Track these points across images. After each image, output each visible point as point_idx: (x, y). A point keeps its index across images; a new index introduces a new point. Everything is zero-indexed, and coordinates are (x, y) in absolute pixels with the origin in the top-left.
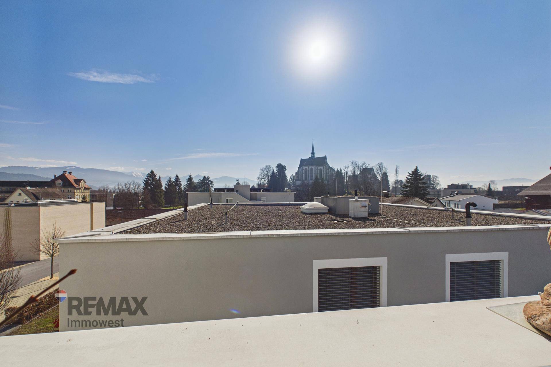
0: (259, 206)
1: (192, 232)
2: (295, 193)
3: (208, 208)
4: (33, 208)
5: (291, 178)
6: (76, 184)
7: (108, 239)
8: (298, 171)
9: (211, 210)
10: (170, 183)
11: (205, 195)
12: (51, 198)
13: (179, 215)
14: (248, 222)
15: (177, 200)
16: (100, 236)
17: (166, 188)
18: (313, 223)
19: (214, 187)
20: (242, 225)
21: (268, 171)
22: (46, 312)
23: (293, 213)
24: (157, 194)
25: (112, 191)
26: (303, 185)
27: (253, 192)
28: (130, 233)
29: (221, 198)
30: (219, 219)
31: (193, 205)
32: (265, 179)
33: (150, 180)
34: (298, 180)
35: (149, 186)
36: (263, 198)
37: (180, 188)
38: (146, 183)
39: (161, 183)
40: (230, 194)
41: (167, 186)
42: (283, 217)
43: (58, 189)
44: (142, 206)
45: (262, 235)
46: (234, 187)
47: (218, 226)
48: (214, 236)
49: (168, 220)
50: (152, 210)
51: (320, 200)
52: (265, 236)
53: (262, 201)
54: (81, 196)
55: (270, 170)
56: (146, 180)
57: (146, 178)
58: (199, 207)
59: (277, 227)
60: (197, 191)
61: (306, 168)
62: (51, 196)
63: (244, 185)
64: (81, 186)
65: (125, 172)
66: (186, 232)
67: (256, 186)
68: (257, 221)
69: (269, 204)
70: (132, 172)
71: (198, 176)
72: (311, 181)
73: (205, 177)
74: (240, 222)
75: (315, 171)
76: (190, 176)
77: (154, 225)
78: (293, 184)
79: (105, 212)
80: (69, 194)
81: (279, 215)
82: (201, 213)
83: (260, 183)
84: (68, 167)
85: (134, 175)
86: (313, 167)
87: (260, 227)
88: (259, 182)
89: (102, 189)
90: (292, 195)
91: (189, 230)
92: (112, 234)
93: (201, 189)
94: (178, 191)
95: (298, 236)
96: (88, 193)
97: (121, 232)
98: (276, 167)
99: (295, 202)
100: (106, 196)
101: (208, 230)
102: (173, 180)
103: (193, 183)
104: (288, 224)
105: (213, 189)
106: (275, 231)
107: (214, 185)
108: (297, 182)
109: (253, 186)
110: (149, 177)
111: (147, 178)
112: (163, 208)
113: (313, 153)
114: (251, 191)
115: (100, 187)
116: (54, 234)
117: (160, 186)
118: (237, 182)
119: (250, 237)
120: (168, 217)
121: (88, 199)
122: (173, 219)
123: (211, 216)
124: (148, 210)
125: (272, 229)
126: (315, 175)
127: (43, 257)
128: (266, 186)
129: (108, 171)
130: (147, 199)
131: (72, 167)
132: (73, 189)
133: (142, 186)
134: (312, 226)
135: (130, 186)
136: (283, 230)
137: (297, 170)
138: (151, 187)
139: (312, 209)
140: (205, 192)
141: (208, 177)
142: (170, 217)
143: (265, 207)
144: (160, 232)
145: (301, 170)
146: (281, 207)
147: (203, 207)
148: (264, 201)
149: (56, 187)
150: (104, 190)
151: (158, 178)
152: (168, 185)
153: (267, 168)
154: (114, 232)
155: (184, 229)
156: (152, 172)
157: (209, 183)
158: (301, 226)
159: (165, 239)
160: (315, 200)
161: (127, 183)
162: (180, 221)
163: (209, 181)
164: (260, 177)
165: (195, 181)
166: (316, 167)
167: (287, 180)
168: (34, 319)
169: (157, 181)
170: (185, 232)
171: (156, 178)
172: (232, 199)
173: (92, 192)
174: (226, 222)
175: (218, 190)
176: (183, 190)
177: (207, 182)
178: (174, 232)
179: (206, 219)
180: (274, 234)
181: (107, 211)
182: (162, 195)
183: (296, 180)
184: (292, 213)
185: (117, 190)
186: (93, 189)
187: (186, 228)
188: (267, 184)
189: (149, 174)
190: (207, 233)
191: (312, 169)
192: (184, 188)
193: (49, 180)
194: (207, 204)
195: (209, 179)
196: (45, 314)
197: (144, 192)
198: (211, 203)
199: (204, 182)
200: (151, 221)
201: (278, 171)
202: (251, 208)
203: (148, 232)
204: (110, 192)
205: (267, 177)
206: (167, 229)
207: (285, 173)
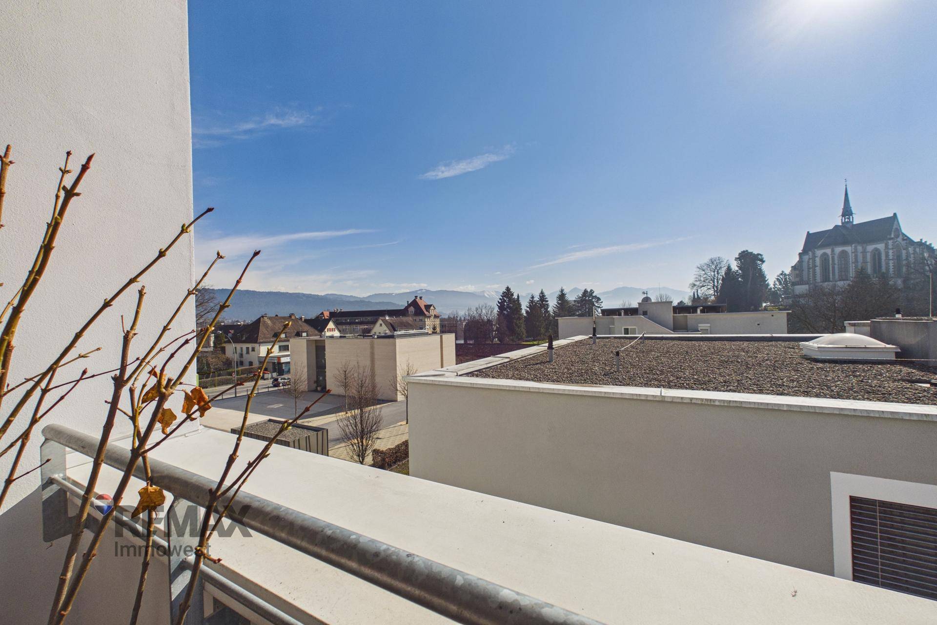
0: (691, 341)
1: (559, 381)
2: (788, 314)
3: (590, 344)
4: (391, 340)
5: (778, 279)
6: (427, 311)
7: (452, 382)
8: (800, 262)
9: (594, 347)
10: (533, 304)
11: (586, 321)
12: (405, 329)
13: (542, 354)
14: (662, 371)
15: (543, 330)
16: (445, 377)
17: (527, 312)
18: (839, 383)
19: (602, 307)
20: (648, 375)
21: (717, 270)
22: (403, 462)
23: (778, 359)
24: (515, 321)
25: (463, 319)
26: (816, 293)
27: (679, 313)
28: (477, 376)
29: (613, 326)
30: (605, 363)
31: (564, 338)
32: (709, 287)
33: (505, 301)
34: (801, 282)
35: (505, 309)
36: (701, 326)
37: (547, 311)
38: (501, 307)
39: (520, 305)
40: (630, 318)
41: (528, 309)
42: (747, 367)
43: (411, 318)
44: (496, 339)
45: (686, 398)
46: (638, 307)
47: (603, 375)
48: (592, 391)
49: (525, 360)
50: (508, 345)
51: (868, 329)
52: (693, 402)
53: (699, 331)
54: (431, 326)
55: (721, 268)
56: (500, 301)
57: (500, 299)
58: (574, 341)
59: (728, 386)
60: (574, 315)
61: (825, 254)
62: (405, 326)
63: (660, 301)
64: (431, 313)
65: (476, 292)
66: (550, 381)
67: (687, 302)
68: (683, 370)
69: (715, 337)
70: (484, 292)
71: (575, 289)
72: (840, 284)
73: (586, 291)
74: (645, 370)
75: (856, 256)
76: (562, 291)
77: (507, 367)
78: (785, 293)
79: (455, 347)
80: (421, 323)
81: (738, 362)
82: (575, 352)
83: (697, 295)
84: (420, 290)
85: (486, 295)
86: (848, 249)
87: (688, 382)
88: (694, 294)
89: (452, 317)
90: (782, 317)
91: (555, 378)
92: (457, 376)
93: (580, 312)
94: (545, 315)
95: (782, 409)
96: (437, 322)
97: (467, 374)
98: (736, 259)
99: (788, 333)
100: (456, 326)
101: (585, 380)
102: (536, 299)
103: (567, 302)
104: (758, 381)
105: (599, 310)
106: (721, 393)
107: (602, 305)
108: (797, 287)
109: (681, 302)
110: (504, 296)
111: (502, 298)
112: (523, 342)
113: (847, 212)
114: (675, 312)
115: (449, 314)
116: (408, 372)
117: (519, 310)
118: (645, 296)
119: (661, 399)
120: (525, 356)
121: (438, 330)
122: (533, 360)
123: (592, 358)
124: (504, 344)
125: (716, 389)
126: (856, 267)
127: (400, 397)
128: (713, 301)
129: (457, 292)
130: (503, 329)
131: (422, 290)
132: (424, 317)
133: (496, 310)
134: (832, 391)
135: (482, 311)
136: (743, 392)
137: (797, 259)
138: (508, 311)
139: (837, 350)
140: (586, 316)
141: (591, 290)
142: (529, 357)
143: (706, 343)
144: (513, 377)
145: (809, 259)
146: (746, 344)
147: (581, 342)
148: (705, 331)
149: (408, 316)
150: (454, 317)
151: (516, 297)
152: (530, 307)
153: (715, 264)
154: (460, 373)
155: (547, 376)
156: (508, 289)
157: (594, 300)
158: (797, 389)
159: (517, 389)
160: (848, 328)
161: (478, 307)
162: (542, 362)
163: (594, 297)
164: (697, 283)
165: (571, 299)
166: (860, 248)
167: (768, 285)
168: (394, 467)
169: (514, 301)
170: (547, 381)
171: (513, 297)
172: (635, 329)
173: (442, 320)
174: (618, 368)
175: (608, 313)
176: (552, 314)
177: (590, 298)
178: (533, 380)
179: (583, 362)
180: (716, 400)
181: (457, 345)
182: (522, 323)
183: (794, 284)
184: (776, 357)
185: (467, 318)
186: (443, 317)
187: (550, 375)
188: (713, 297)
189: (504, 293)
190: (583, 385)
191: (844, 253)
192: (554, 311)
193: (403, 308)
194: (588, 337)
195: (594, 295)
196: (403, 464)
197: (499, 319)
198: (593, 335)
199: (585, 300)
200: (502, 361)
201: (740, 268)
202: (673, 345)
203: (498, 377)
204: (460, 319)
205: (714, 282)
206: (523, 374)
207: (760, 269)
